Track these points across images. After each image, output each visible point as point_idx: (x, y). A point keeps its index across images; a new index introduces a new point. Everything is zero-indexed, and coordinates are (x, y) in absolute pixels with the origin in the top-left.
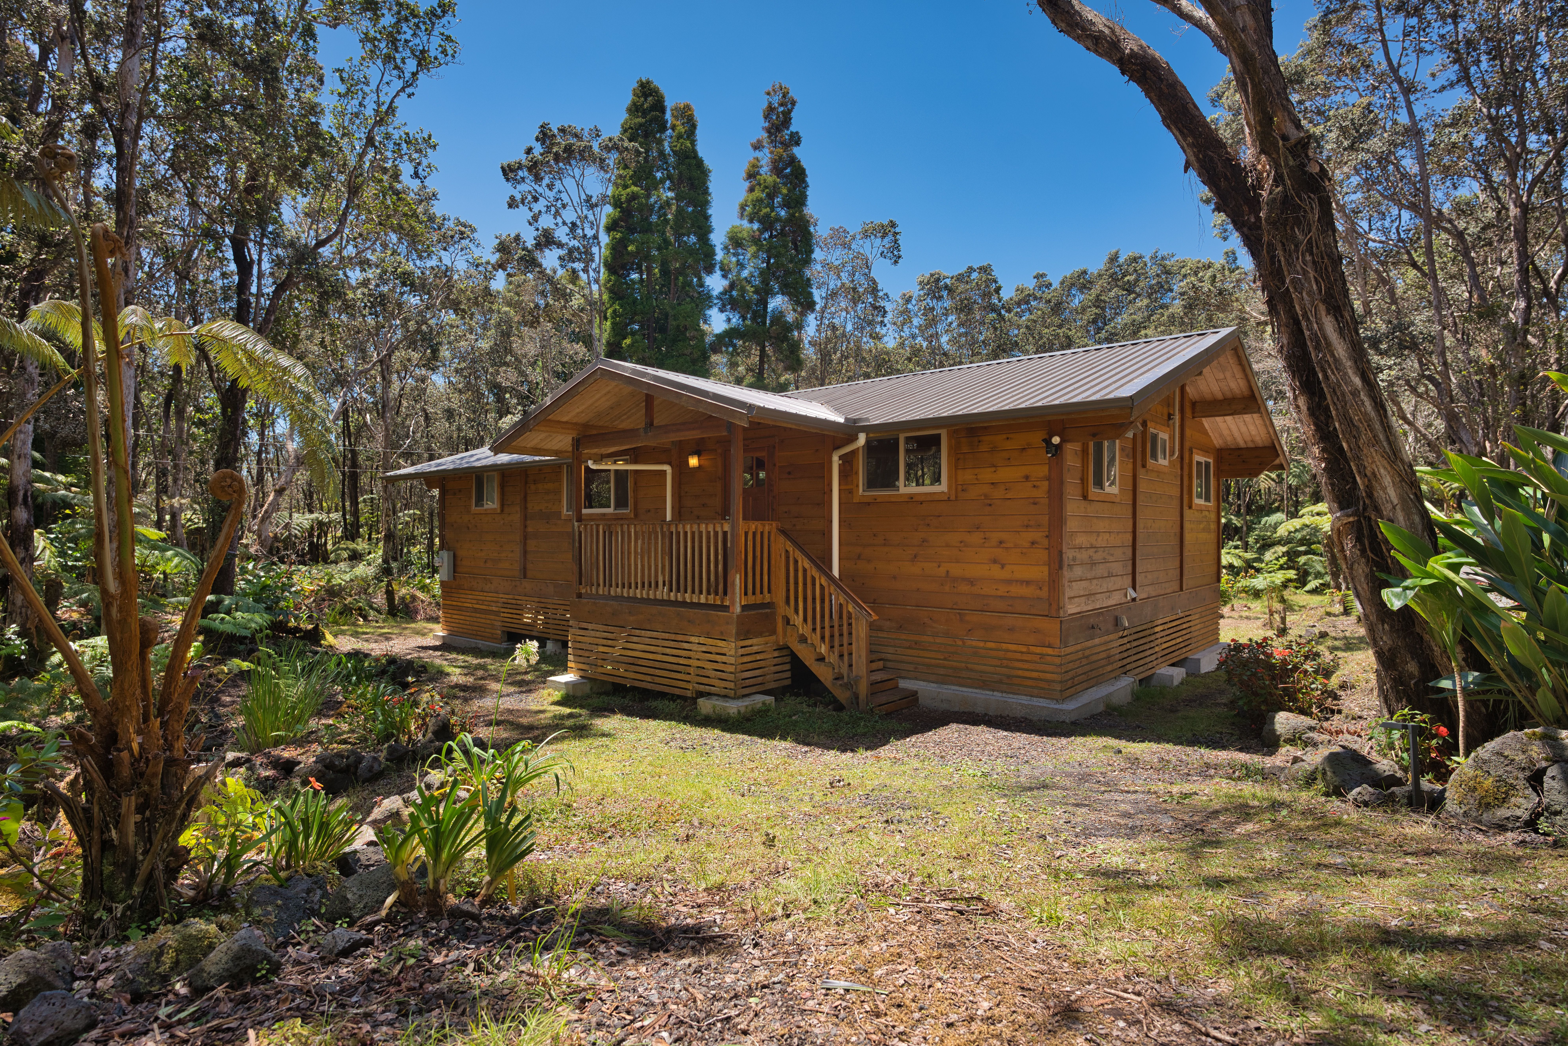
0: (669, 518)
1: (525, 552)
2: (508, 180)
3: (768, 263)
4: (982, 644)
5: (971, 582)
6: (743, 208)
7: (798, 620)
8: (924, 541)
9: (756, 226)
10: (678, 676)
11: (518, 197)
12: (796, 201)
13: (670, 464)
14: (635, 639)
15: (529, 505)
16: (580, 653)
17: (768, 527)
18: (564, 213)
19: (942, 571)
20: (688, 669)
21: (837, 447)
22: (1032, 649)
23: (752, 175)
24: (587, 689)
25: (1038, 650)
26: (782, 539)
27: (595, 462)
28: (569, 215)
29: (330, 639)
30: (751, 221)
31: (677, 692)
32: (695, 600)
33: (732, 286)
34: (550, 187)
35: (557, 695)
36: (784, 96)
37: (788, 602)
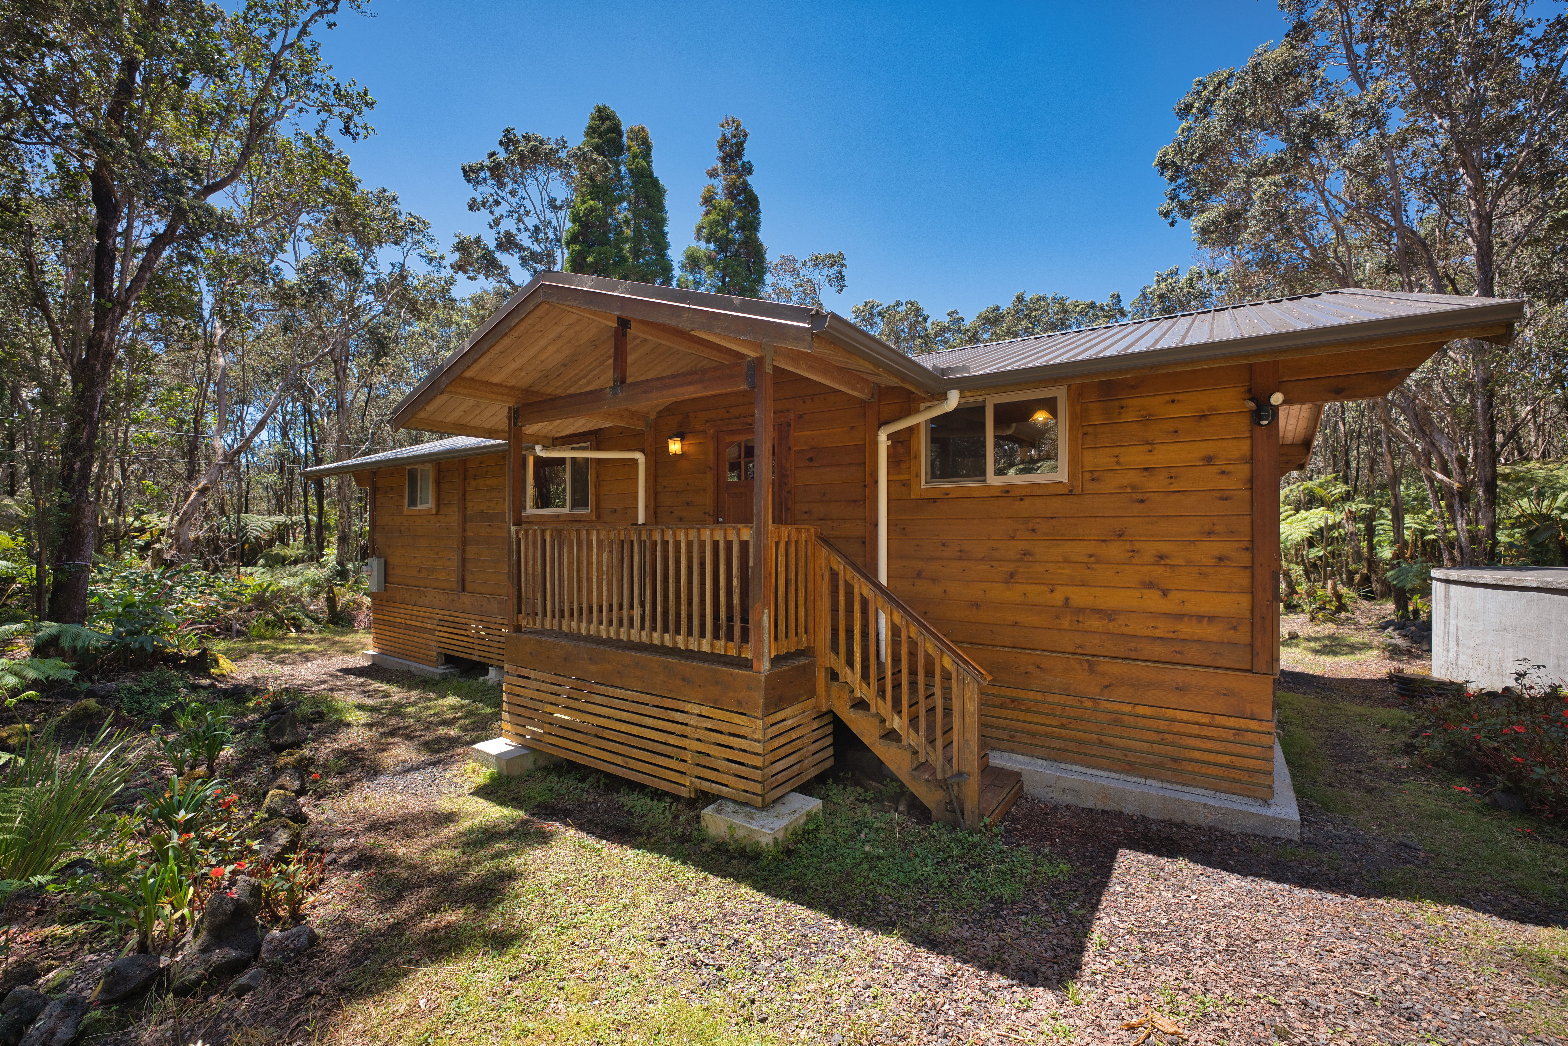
0: (641, 520)
1: (464, 561)
2: (468, 181)
3: (723, 282)
4: (1127, 708)
5: (1109, 615)
6: (699, 230)
7: (853, 677)
8: (1026, 553)
9: (712, 247)
10: (667, 762)
11: (479, 199)
12: (750, 225)
13: (642, 450)
14: (598, 699)
15: (469, 505)
16: (519, 710)
17: (805, 534)
18: (526, 219)
19: (1057, 598)
20: (682, 754)
21: (887, 423)
22: (1220, 720)
23: (708, 200)
24: (529, 764)
25: (1232, 722)
26: (825, 551)
27: (545, 447)
28: (531, 221)
29: (226, 664)
30: (708, 241)
31: (664, 786)
32: (693, 646)
34: (513, 193)
35: (485, 774)
36: (737, 129)
37: (835, 647)
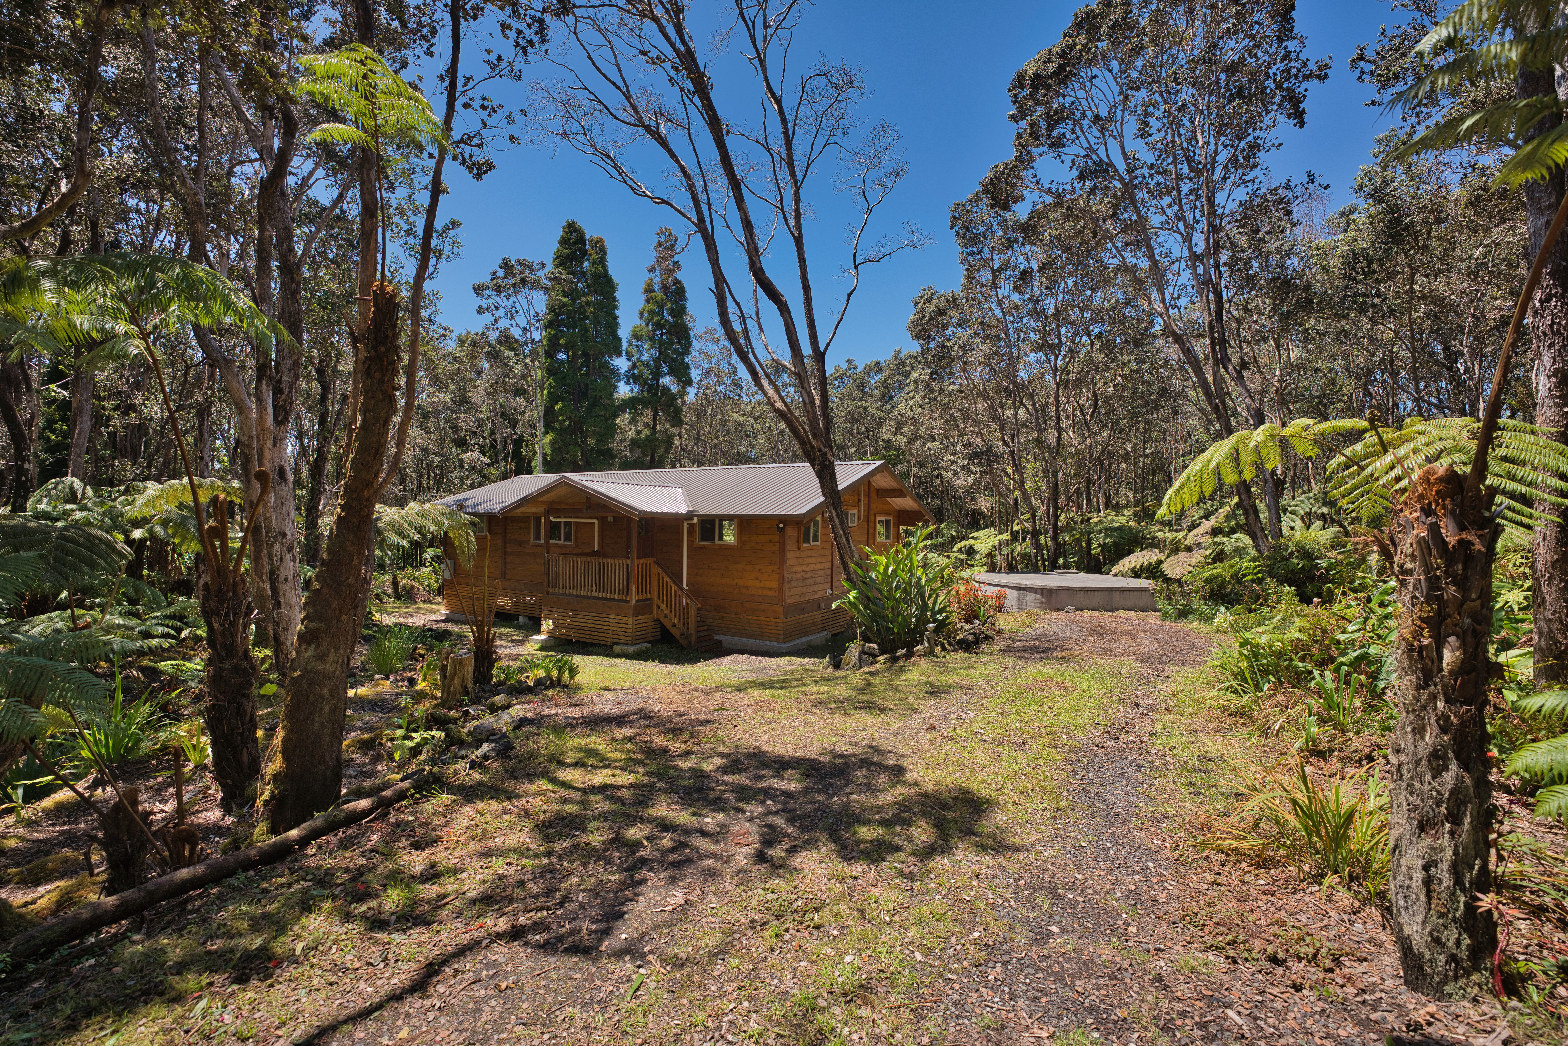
0: (596, 548)
1: (505, 563)
2: (477, 295)
3: (660, 352)
4: (750, 618)
6: (641, 313)
8: (726, 567)
9: (651, 327)
10: (605, 635)
11: (485, 306)
12: (679, 311)
14: (578, 616)
15: (507, 537)
17: (649, 561)
19: (734, 583)
20: (609, 632)
22: (771, 619)
23: (649, 290)
24: (553, 642)
25: (774, 620)
26: (656, 567)
27: (554, 517)
30: (647, 324)
31: (602, 643)
32: (612, 597)
33: (634, 366)
35: (537, 646)
37: (659, 598)
